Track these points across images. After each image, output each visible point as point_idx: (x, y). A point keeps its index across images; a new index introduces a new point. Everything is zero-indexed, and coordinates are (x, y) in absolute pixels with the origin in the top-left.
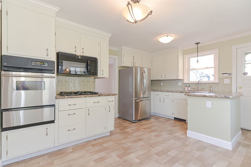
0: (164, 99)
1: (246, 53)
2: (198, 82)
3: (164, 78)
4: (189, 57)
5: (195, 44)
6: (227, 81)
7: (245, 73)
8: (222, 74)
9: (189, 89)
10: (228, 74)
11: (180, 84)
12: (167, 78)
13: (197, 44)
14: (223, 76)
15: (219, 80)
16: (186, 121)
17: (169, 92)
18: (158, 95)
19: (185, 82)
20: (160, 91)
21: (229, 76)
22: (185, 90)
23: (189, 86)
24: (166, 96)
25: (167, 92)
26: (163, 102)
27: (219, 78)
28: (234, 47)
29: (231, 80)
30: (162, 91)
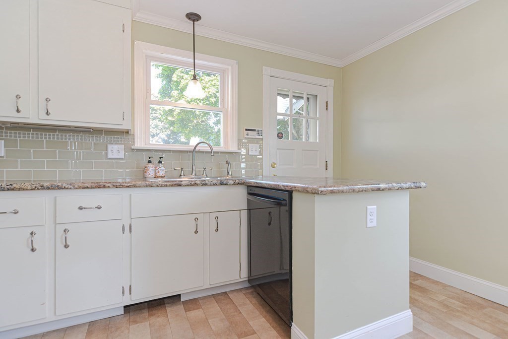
0: (66, 231)
1: (277, 94)
2: (193, 148)
4: (146, 56)
6: (253, 149)
7: (279, 135)
8: (246, 130)
10: (256, 132)
11: (116, 151)
13: (194, 17)
14: (248, 135)
15: (238, 144)
16: (181, 295)
17: (104, 187)
18: (16, 213)
19: (139, 144)
20: (29, 187)
21: (258, 137)
22: (147, 175)
23: (160, 162)
24: (81, 208)
25: (88, 188)
26: (60, 246)
27: (238, 140)
28: (267, 71)
29: (261, 147)
30: (48, 188)
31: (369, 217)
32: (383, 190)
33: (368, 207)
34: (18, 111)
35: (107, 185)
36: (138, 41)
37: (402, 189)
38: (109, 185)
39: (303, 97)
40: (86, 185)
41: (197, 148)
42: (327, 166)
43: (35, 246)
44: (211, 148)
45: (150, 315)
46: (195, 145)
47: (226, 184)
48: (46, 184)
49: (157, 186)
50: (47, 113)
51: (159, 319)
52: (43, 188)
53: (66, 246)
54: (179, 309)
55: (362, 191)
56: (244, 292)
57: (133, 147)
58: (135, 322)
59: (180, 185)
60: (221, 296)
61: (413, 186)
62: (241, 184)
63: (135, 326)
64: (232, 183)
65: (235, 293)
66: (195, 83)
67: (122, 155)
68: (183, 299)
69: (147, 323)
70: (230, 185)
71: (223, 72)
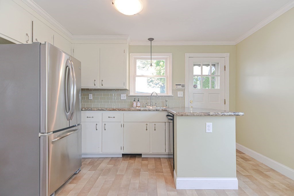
0: (105, 124)
1: (194, 65)
2: (151, 94)
3: (98, 87)
4: (135, 58)
5: (148, 39)
6: (180, 94)
7: (195, 86)
8: (176, 85)
9: (139, 104)
10: (181, 86)
11: (123, 97)
12: (105, 87)
13: (151, 40)
14: (177, 87)
15: (172, 92)
16: (142, 155)
17: (115, 110)
18: (93, 118)
19: (132, 94)
20: (96, 110)
21: (182, 88)
22: (133, 106)
23: (138, 101)
24: (109, 117)
25: (111, 110)
26: (103, 129)
27: (172, 90)
28: (187, 55)
29: (184, 93)
30: (100, 110)
31: (207, 128)
32: (212, 115)
33: (207, 123)
34: (95, 85)
35: (116, 110)
36: (131, 53)
37: (225, 115)
38: (117, 110)
39: (209, 65)
40: (110, 109)
41: (153, 95)
42: (225, 102)
43: (97, 129)
44: (157, 95)
45: (130, 159)
46: (152, 93)
47: (159, 111)
48: (100, 109)
49: (132, 111)
50: (102, 85)
51: (132, 161)
52: (99, 110)
53: (105, 130)
54: (140, 159)
55: (199, 115)
56: (167, 159)
57: (129, 95)
58: (125, 160)
59: (140, 110)
60: (158, 159)
61: (233, 114)
62: (165, 111)
63: (124, 161)
64: (161, 110)
65: (164, 159)
66: (151, 67)
67: (125, 98)
68: (143, 156)
69: (128, 161)
70: (160, 111)
71: (166, 59)
